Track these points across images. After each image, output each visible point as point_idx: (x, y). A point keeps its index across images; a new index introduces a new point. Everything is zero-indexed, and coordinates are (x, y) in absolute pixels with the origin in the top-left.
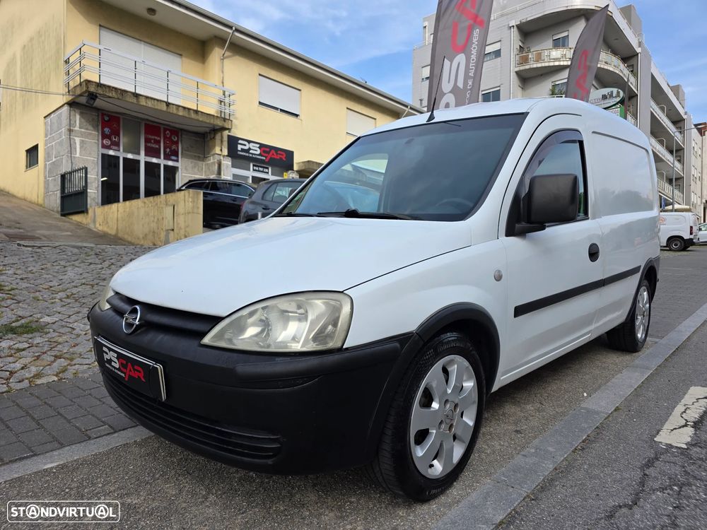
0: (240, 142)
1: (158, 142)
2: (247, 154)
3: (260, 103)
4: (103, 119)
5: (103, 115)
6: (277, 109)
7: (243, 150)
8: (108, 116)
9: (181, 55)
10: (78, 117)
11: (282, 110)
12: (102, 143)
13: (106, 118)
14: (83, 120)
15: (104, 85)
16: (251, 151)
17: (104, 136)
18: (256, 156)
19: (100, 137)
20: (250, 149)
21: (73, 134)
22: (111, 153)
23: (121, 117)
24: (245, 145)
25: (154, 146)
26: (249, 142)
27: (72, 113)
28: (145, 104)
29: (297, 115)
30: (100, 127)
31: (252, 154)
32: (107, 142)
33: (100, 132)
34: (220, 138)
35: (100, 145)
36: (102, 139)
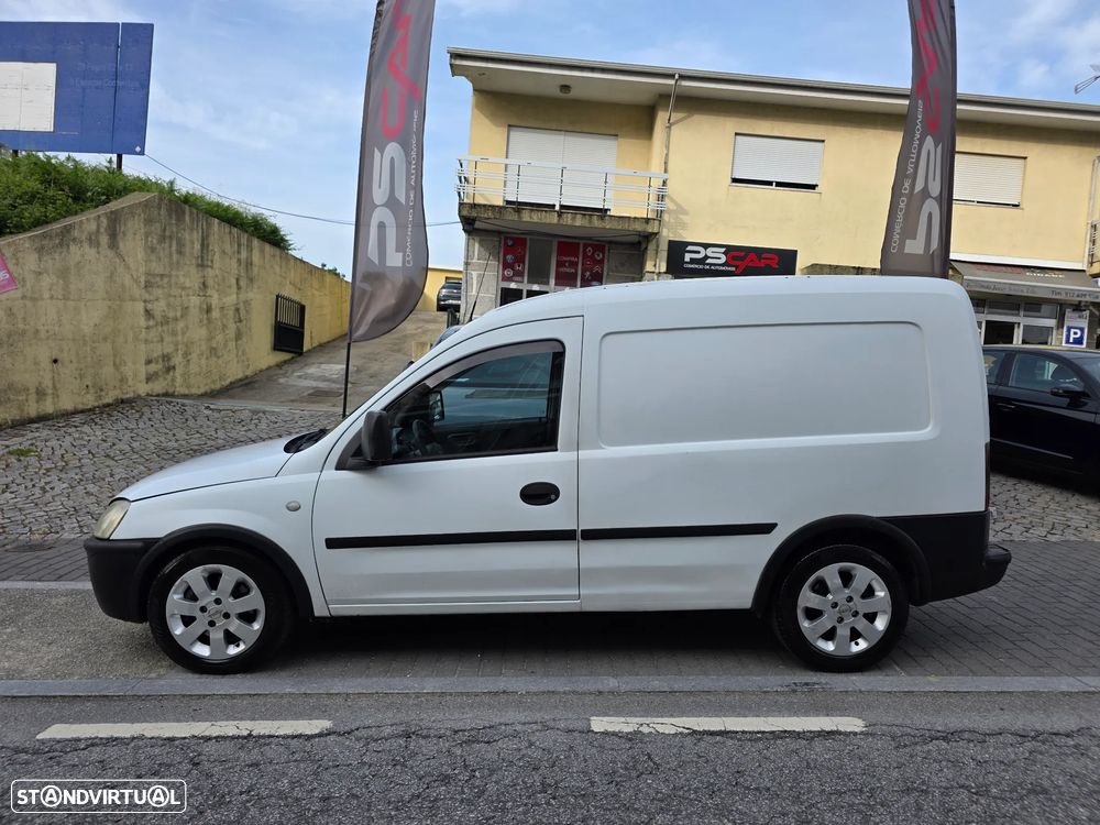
0: (689, 248)
1: (574, 265)
2: (701, 267)
3: (735, 180)
4: (506, 244)
5: (506, 238)
6: (770, 183)
7: (693, 261)
8: (512, 239)
9: (617, 135)
10: (477, 245)
11: (779, 184)
12: (503, 274)
13: (510, 243)
14: (482, 249)
15: (479, 205)
16: (709, 261)
17: (506, 266)
18: (717, 267)
19: (501, 267)
20: (706, 257)
21: (469, 267)
22: (513, 286)
23: (528, 237)
24: (699, 252)
25: (568, 270)
26: (706, 246)
27: (471, 241)
28: (528, 219)
29: (813, 187)
30: (502, 254)
31: (711, 265)
32: (509, 273)
33: (501, 260)
34: (655, 247)
35: (500, 278)
36: (503, 270)
